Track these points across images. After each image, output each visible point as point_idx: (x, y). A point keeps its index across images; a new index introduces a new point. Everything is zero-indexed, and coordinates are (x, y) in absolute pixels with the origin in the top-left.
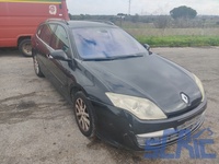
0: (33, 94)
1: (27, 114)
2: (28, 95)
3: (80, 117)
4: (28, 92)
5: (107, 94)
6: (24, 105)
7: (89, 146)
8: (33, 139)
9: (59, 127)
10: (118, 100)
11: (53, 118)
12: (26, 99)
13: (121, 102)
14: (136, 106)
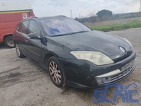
0: (18, 68)
1: (16, 80)
2: (15, 69)
3: (53, 75)
4: (14, 67)
5: (71, 52)
6: (13, 75)
7: (63, 93)
8: (22, 94)
9: (40, 85)
10: (80, 55)
11: (34, 80)
12: (14, 72)
13: (82, 56)
14: (92, 57)
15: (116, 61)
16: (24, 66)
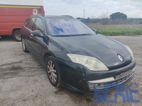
1: (16, 73)
2: (17, 63)
3: (50, 74)
4: (17, 61)
5: (68, 55)
6: (14, 68)
7: (56, 92)
9: (37, 81)
10: (75, 58)
11: (33, 76)
12: (16, 65)
13: (77, 59)
14: (87, 62)
15: (111, 68)
16: (27, 61)
